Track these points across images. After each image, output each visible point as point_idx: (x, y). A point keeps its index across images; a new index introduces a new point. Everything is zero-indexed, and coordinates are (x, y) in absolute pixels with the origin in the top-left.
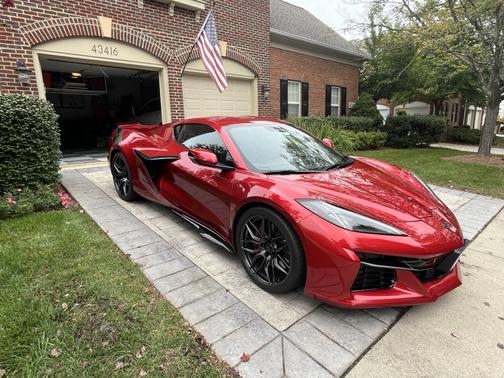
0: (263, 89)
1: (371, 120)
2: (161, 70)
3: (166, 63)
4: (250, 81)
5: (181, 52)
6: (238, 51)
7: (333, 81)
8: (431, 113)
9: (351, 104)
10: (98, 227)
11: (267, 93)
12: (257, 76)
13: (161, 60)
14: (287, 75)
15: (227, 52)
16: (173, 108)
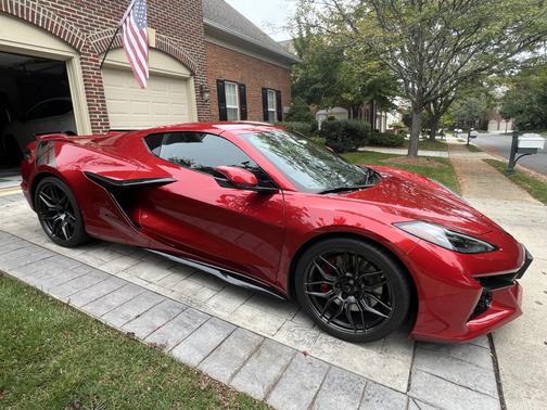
0: (201, 91)
1: (309, 125)
2: (70, 59)
3: (77, 51)
4: (185, 80)
5: (98, 36)
6: (170, 42)
7: (269, 84)
8: (349, 117)
9: (286, 109)
10: (47, 297)
11: (207, 95)
12: (193, 74)
13: (70, 45)
14: (224, 74)
15: (157, 42)
16: (92, 111)
